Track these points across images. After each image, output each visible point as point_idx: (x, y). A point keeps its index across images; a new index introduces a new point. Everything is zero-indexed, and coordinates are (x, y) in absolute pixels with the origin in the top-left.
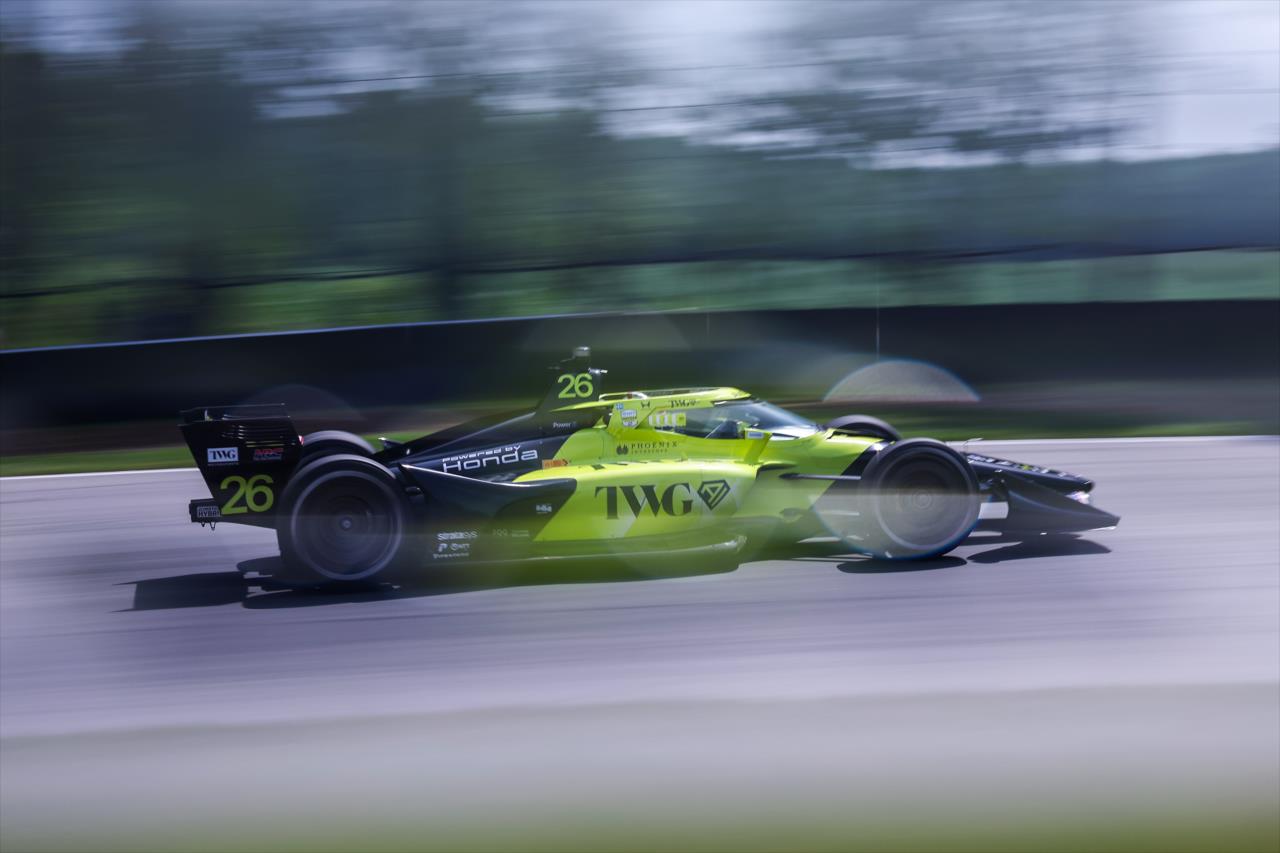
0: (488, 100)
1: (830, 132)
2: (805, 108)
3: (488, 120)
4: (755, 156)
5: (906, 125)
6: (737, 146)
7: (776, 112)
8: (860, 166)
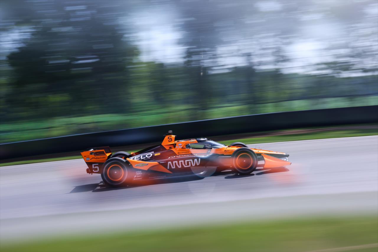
0: (255, 67)
1: (335, 70)
2: (329, 65)
3: (256, 71)
4: (315, 76)
7: (323, 66)
8: (338, 77)
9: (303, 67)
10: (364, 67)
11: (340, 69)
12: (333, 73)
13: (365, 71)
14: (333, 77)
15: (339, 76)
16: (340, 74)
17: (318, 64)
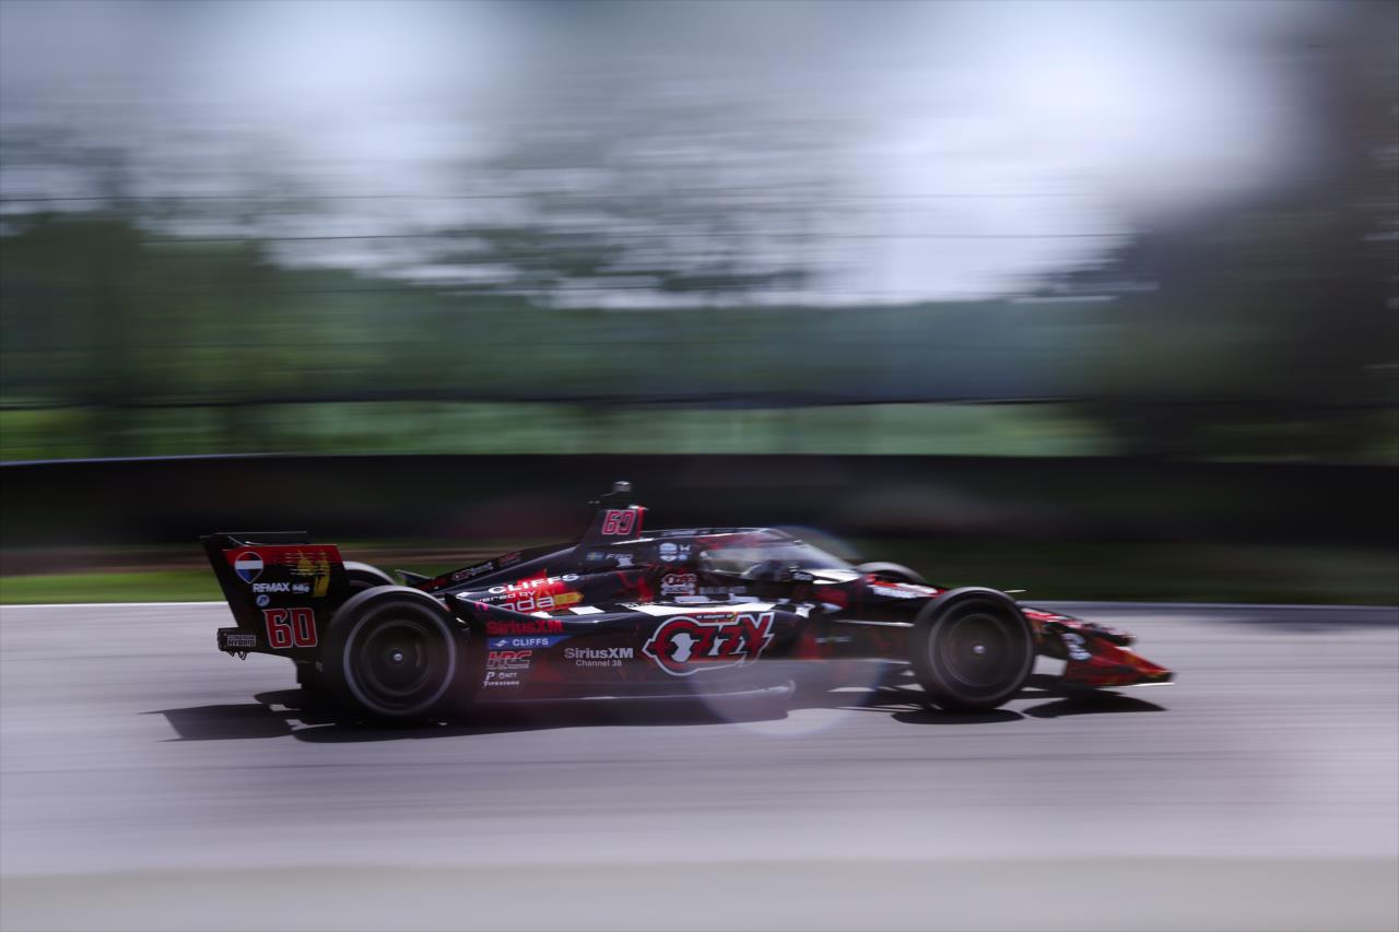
1: (529, 267)
2: (501, 243)
4: (430, 290)
5: (589, 263)
6: (410, 280)
7: (474, 245)
8: (539, 304)
10: (672, 268)
11: (553, 267)
12: (518, 284)
14: (521, 300)
15: (549, 298)
16: (553, 292)
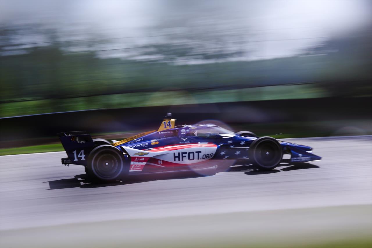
0: (63, 49)
1: (167, 55)
2: (160, 49)
3: (64, 54)
4: (141, 62)
5: (184, 52)
6: (135, 60)
7: (152, 50)
9: (126, 50)
10: (206, 53)
11: (174, 54)
12: (165, 59)
13: (207, 57)
14: (166, 64)
15: (173, 63)
16: (174, 61)
17: (146, 47)
